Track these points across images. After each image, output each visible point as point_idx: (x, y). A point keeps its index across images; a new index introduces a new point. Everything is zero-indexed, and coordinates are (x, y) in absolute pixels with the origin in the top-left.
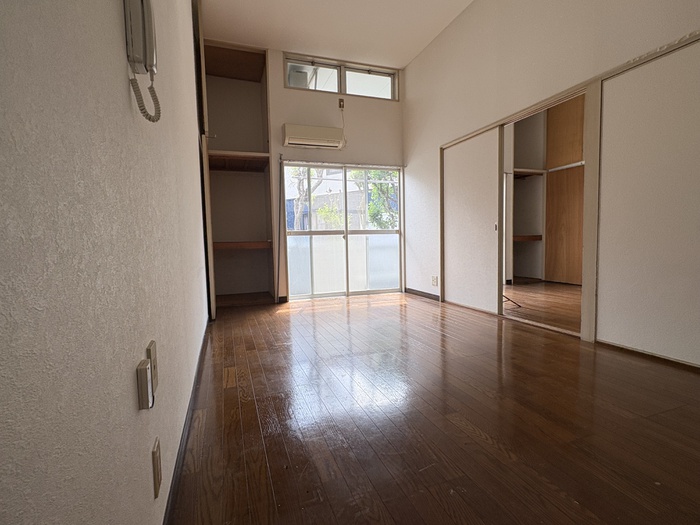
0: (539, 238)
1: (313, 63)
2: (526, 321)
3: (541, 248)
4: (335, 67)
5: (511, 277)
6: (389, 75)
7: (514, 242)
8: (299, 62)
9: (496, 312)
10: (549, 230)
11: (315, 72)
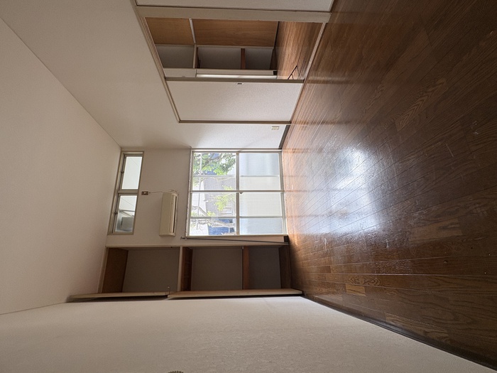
0: (243, 50)
1: (116, 213)
2: (310, 63)
3: (251, 50)
4: (118, 197)
5: (272, 72)
6: (125, 158)
7: (246, 69)
8: (115, 224)
9: (302, 84)
10: (238, 44)
11: (122, 211)
